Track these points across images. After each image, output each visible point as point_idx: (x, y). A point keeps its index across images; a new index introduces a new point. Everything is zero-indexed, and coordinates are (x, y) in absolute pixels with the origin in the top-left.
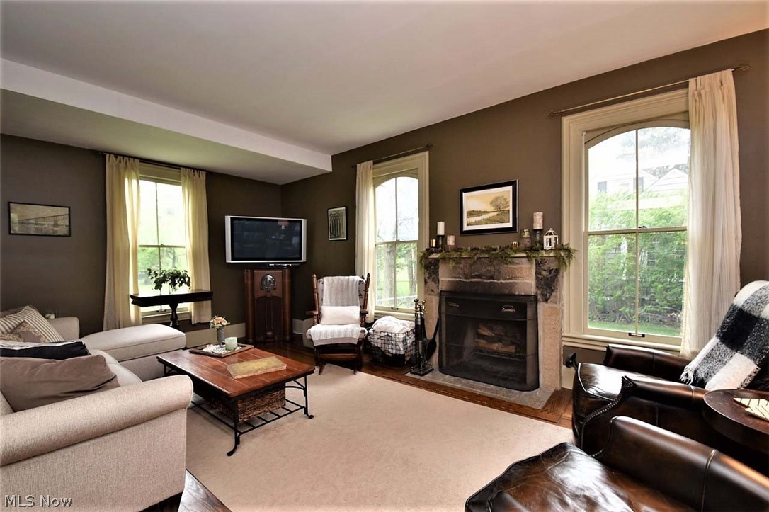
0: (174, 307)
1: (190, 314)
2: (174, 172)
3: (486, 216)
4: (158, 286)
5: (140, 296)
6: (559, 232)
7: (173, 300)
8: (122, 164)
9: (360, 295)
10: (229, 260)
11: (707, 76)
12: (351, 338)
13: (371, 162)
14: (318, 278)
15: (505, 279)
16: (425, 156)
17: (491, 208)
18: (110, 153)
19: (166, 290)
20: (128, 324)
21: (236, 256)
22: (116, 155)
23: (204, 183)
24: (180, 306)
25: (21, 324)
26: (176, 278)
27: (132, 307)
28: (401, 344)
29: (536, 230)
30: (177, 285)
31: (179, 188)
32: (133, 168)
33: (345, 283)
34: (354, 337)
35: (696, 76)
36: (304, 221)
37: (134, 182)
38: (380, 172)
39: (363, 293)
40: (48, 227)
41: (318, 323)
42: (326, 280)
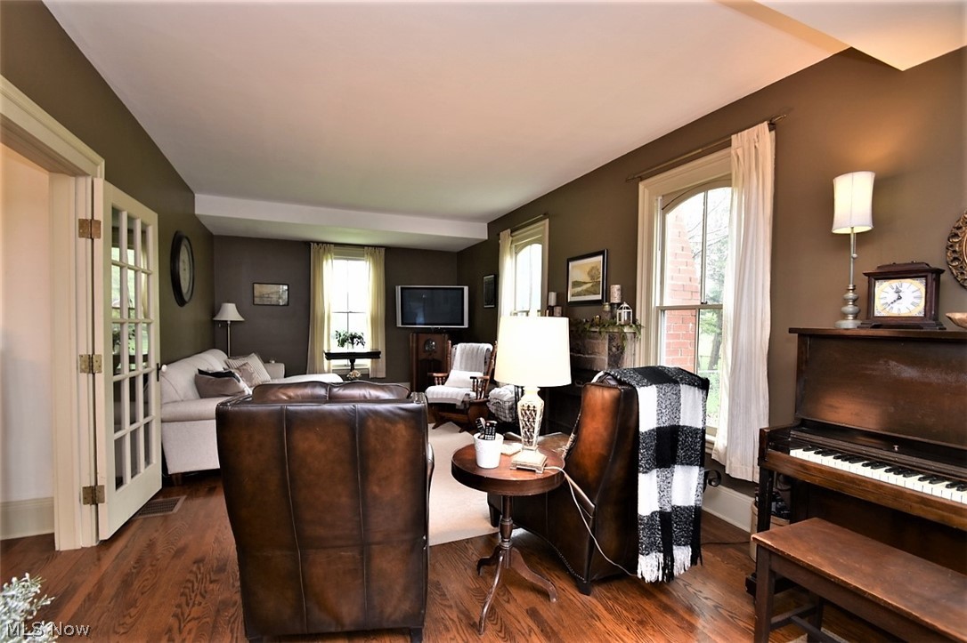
0: (352, 362)
1: (368, 369)
2: (360, 250)
3: (585, 287)
4: (342, 345)
5: (332, 351)
6: (633, 306)
7: (352, 357)
8: (321, 251)
9: (485, 362)
10: (399, 325)
11: (746, 131)
12: (456, 399)
13: (509, 230)
14: (452, 345)
15: (588, 354)
16: (544, 224)
17: (587, 279)
18: (314, 242)
19: (347, 349)
20: (322, 372)
21: (405, 322)
22: (318, 243)
23: (383, 257)
24: (358, 361)
25: (244, 365)
26: (352, 338)
27: (326, 361)
28: (507, 412)
29: (614, 304)
30: (355, 345)
31: (363, 262)
32: (329, 251)
33: (476, 350)
34: (458, 398)
35: (737, 133)
36: (466, 289)
37: (330, 261)
38: (518, 240)
39: (488, 360)
40: (274, 299)
41: (443, 384)
42: (460, 347)
